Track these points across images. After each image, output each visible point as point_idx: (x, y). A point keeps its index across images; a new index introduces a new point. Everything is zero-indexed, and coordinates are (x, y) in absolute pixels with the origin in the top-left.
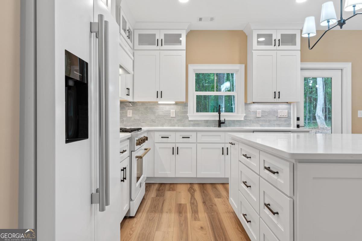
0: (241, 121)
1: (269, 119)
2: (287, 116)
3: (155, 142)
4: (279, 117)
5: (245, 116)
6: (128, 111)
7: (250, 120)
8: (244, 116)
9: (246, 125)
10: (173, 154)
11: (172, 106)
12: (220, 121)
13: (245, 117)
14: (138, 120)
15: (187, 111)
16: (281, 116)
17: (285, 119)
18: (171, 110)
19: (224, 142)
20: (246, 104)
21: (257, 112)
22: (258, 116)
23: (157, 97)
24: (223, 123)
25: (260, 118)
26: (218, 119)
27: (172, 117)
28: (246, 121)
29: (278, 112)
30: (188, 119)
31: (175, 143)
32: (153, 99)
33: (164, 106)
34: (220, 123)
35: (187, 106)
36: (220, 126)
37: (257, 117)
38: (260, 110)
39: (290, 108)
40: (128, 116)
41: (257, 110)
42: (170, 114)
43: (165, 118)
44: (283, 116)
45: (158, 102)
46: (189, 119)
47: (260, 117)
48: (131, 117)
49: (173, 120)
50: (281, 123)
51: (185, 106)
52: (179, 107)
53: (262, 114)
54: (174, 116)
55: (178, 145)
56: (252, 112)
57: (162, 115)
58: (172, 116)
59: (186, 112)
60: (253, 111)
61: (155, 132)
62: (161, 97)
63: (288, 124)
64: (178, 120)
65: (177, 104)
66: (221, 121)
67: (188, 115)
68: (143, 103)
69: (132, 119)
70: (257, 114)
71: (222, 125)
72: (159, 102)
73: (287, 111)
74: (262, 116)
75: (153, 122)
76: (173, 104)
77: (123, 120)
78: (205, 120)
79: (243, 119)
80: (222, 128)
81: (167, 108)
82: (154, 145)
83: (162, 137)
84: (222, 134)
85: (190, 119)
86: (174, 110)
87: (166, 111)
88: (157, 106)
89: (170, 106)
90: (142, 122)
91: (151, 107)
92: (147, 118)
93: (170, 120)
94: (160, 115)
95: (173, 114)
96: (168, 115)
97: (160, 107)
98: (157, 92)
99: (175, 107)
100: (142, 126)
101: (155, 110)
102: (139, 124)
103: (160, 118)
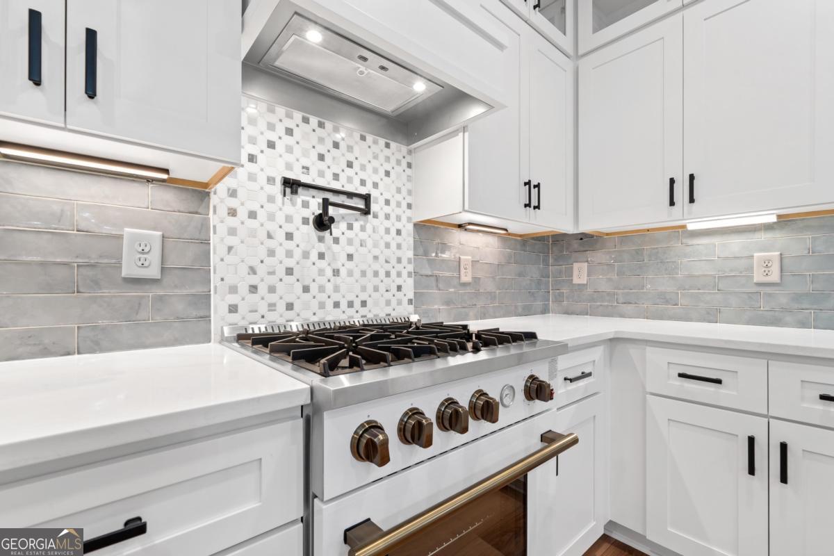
3: (648, 391)
6: (576, 266)
10: (752, 471)
11: (763, 237)
14: (609, 294)
18: (756, 255)
23: (672, 203)
27: (759, 284)
31: (763, 416)
32: (653, 214)
33: (716, 240)
40: (576, 281)
42: (751, 269)
43: (721, 286)
45: (684, 227)
48: (584, 285)
49: (769, 295)
54: (775, 277)
55: (782, 432)
57: (706, 276)
58: (758, 277)
61: (649, 349)
62: (692, 200)
65: (786, 222)
68: (624, 237)
69: (590, 290)
72: (691, 227)
75: (667, 302)
76: (768, 227)
77: (561, 295)
81: (736, 244)
82: (645, 400)
83: (681, 375)
86: (779, 253)
87: (727, 258)
88: (684, 241)
89: (751, 235)
90: (621, 300)
91: (657, 248)
92: (643, 289)
93: (750, 295)
94: (698, 276)
95: (764, 269)
96: (741, 272)
97: (698, 245)
98: (672, 181)
99: (780, 237)
100: (622, 316)
101: (673, 260)
102: (610, 307)
103: (699, 289)
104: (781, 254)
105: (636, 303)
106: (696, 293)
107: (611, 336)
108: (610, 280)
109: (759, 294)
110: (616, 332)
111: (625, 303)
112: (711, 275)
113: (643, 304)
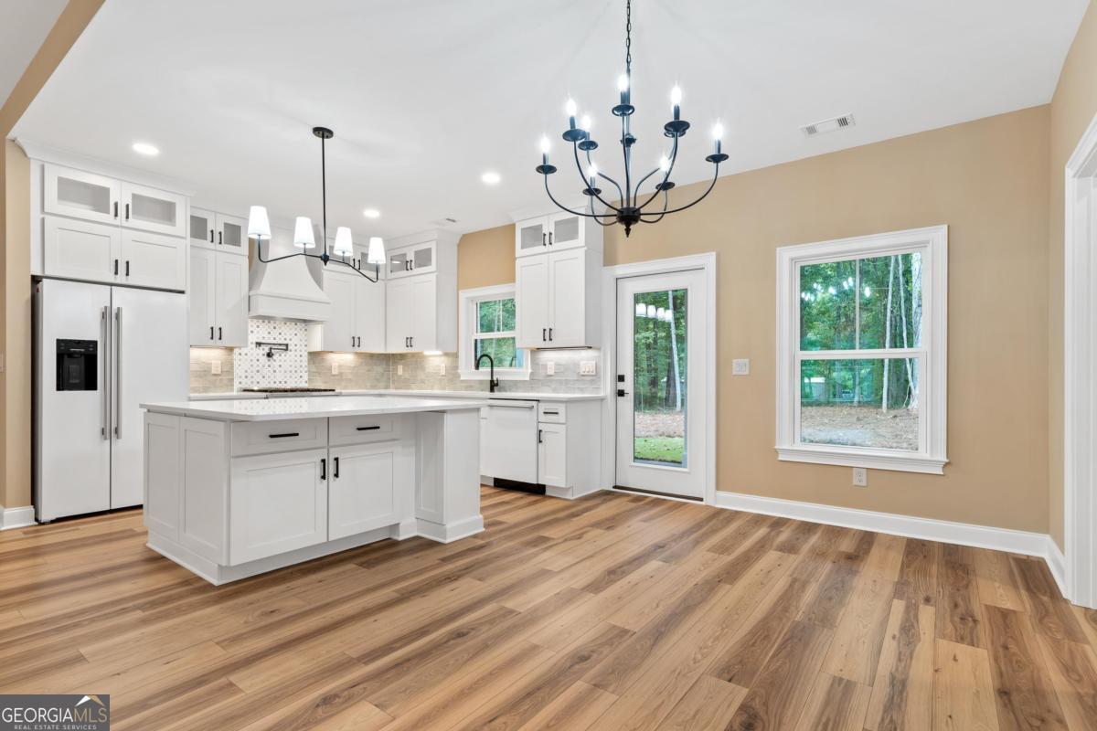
0: (525, 381)
1: (566, 379)
2: (594, 373)
4: (581, 374)
5: (532, 372)
6: (399, 366)
7: (537, 380)
8: (529, 374)
9: (532, 389)
12: (492, 381)
13: (532, 374)
14: (408, 379)
15: (458, 366)
16: (584, 372)
17: (591, 378)
18: (441, 365)
20: (533, 351)
21: (549, 366)
22: (549, 373)
24: (497, 385)
26: (491, 379)
28: (534, 382)
29: (579, 365)
30: (460, 378)
33: (434, 359)
34: (493, 385)
35: (458, 358)
36: (492, 390)
37: (548, 376)
38: (553, 361)
39: (600, 357)
40: (399, 374)
41: (549, 363)
42: (440, 370)
43: (434, 376)
44: (588, 372)
46: (463, 379)
47: (553, 376)
50: (584, 386)
53: (555, 369)
56: (542, 366)
59: (457, 368)
60: (544, 363)
63: (596, 388)
64: (449, 380)
67: (459, 371)
69: (403, 378)
70: (549, 370)
71: (495, 388)
73: (594, 362)
74: (555, 372)
75: (423, 383)
79: (528, 379)
80: (496, 394)
99: (443, 358)
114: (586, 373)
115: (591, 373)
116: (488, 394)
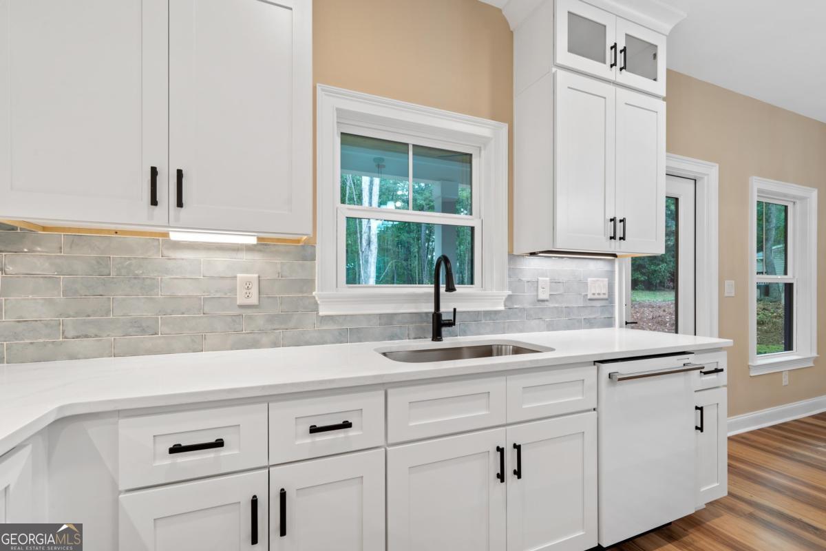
0: (496, 312)
1: (568, 305)
2: (606, 296)
3: (122, 488)
4: (590, 300)
5: (509, 296)
7: (520, 309)
8: (504, 298)
9: (510, 327)
11: (245, 257)
12: (437, 316)
13: (509, 298)
14: (48, 324)
15: (313, 281)
16: (594, 294)
17: (603, 303)
18: (239, 275)
19: (504, 422)
20: (512, 257)
21: (539, 283)
22: (542, 296)
23: (154, 202)
24: (451, 324)
25: (546, 303)
26: (432, 310)
27: (241, 306)
28: (511, 313)
29: (586, 284)
30: (317, 310)
31: (264, 468)
33: (201, 256)
34: (439, 325)
35: (313, 259)
36: (437, 336)
37: (539, 301)
38: (546, 277)
39: (613, 272)
41: (540, 278)
42: (234, 290)
43: (207, 309)
44: (599, 294)
45: (166, 235)
46: (321, 313)
47: (547, 301)
49: (250, 318)
50: (594, 316)
51: (304, 259)
52: (278, 261)
53: (551, 289)
54: (254, 300)
56: (526, 284)
57: (190, 297)
58: (241, 300)
59: (309, 283)
60: (529, 279)
62: (180, 204)
63: (608, 318)
64: (271, 319)
65: (264, 245)
66: (444, 318)
67: (314, 293)
70: (540, 290)
71: (444, 330)
72: (175, 236)
73: (607, 279)
74: (550, 295)
75: (143, 331)
76: (249, 248)
78: (381, 316)
79: (501, 308)
81: (221, 262)
83: (173, 450)
84: (495, 386)
85: (323, 312)
86: (256, 275)
87: (212, 278)
88: (166, 253)
89: (234, 254)
90: (71, 333)
91: (129, 259)
92: (107, 314)
93: (234, 318)
94: (182, 298)
95: (246, 291)
96: (226, 294)
97: (183, 259)
98: (154, 172)
99: (257, 259)
100: (72, 357)
101: (152, 275)
102: (50, 345)
103: (183, 314)
104: (259, 277)
105: (96, 336)
106: (179, 317)
107: (51, 420)
108: (50, 302)
109: (241, 316)
110: (61, 408)
111: (78, 337)
112: (196, 297)
113: (108, 336)
114: (596, 296)
115: (602, 296)
116: (428, 344)
